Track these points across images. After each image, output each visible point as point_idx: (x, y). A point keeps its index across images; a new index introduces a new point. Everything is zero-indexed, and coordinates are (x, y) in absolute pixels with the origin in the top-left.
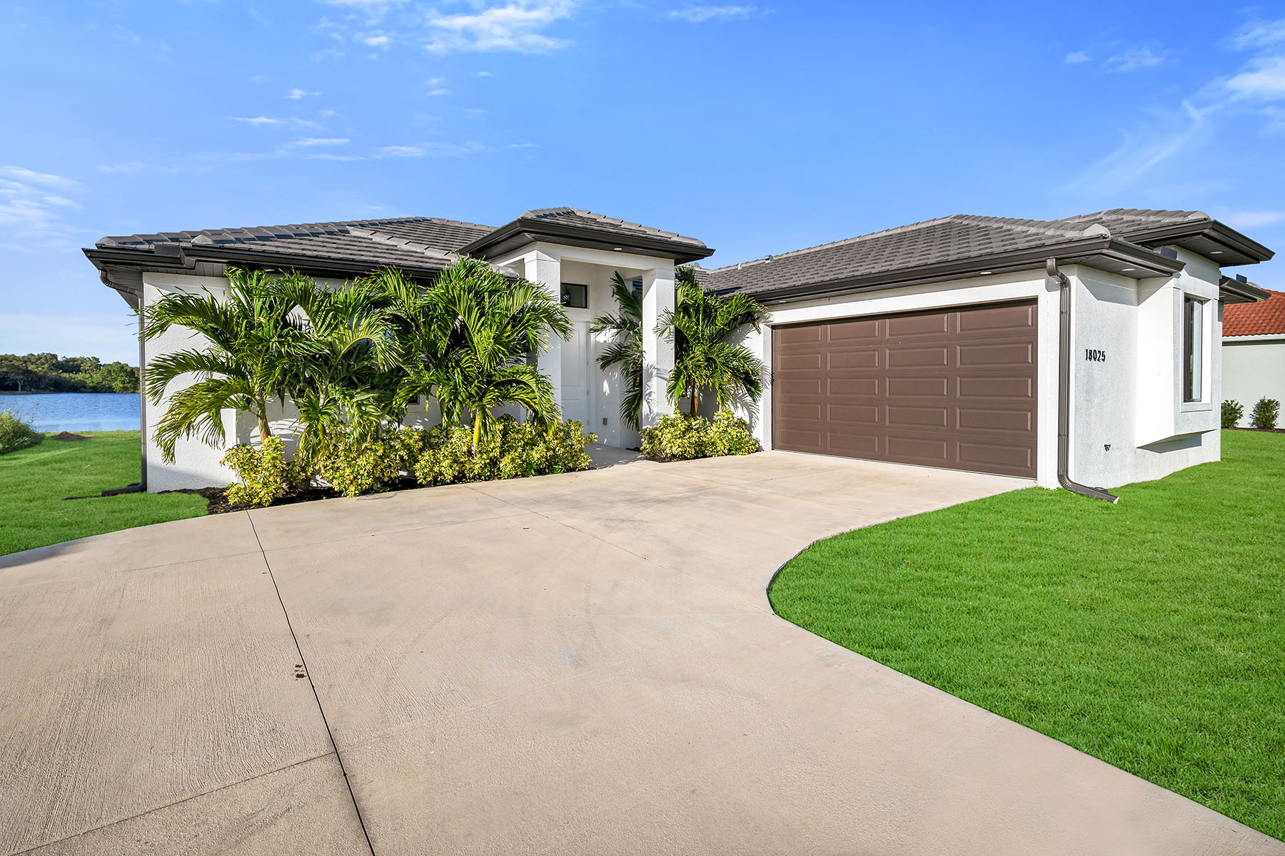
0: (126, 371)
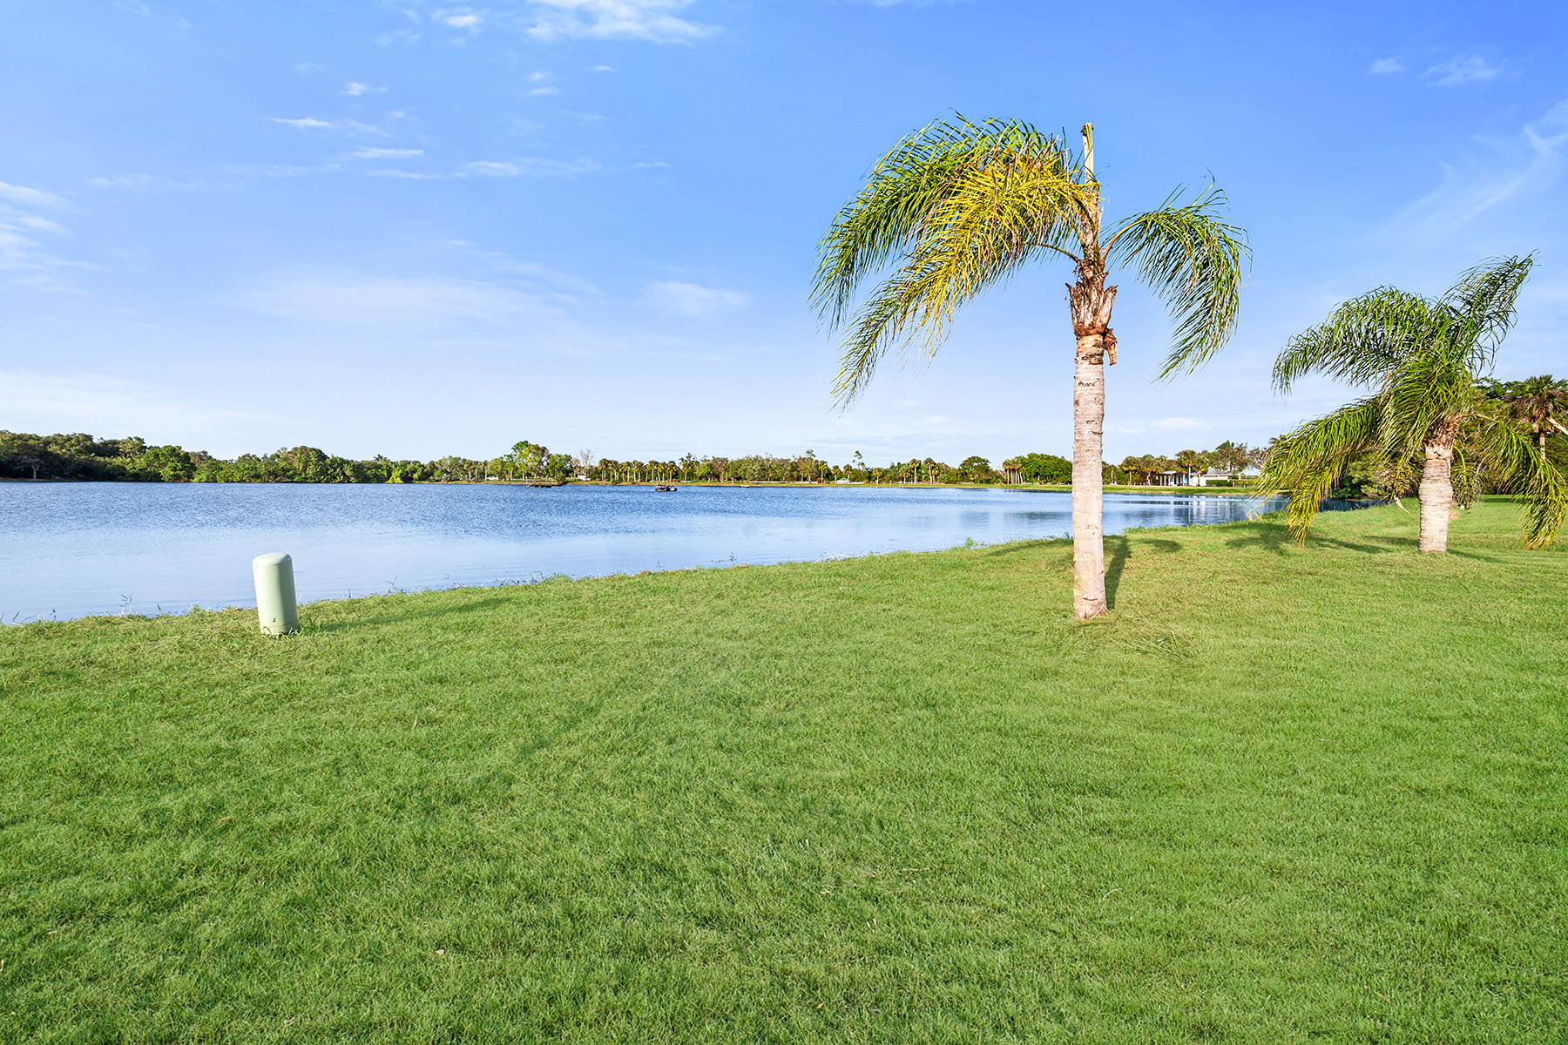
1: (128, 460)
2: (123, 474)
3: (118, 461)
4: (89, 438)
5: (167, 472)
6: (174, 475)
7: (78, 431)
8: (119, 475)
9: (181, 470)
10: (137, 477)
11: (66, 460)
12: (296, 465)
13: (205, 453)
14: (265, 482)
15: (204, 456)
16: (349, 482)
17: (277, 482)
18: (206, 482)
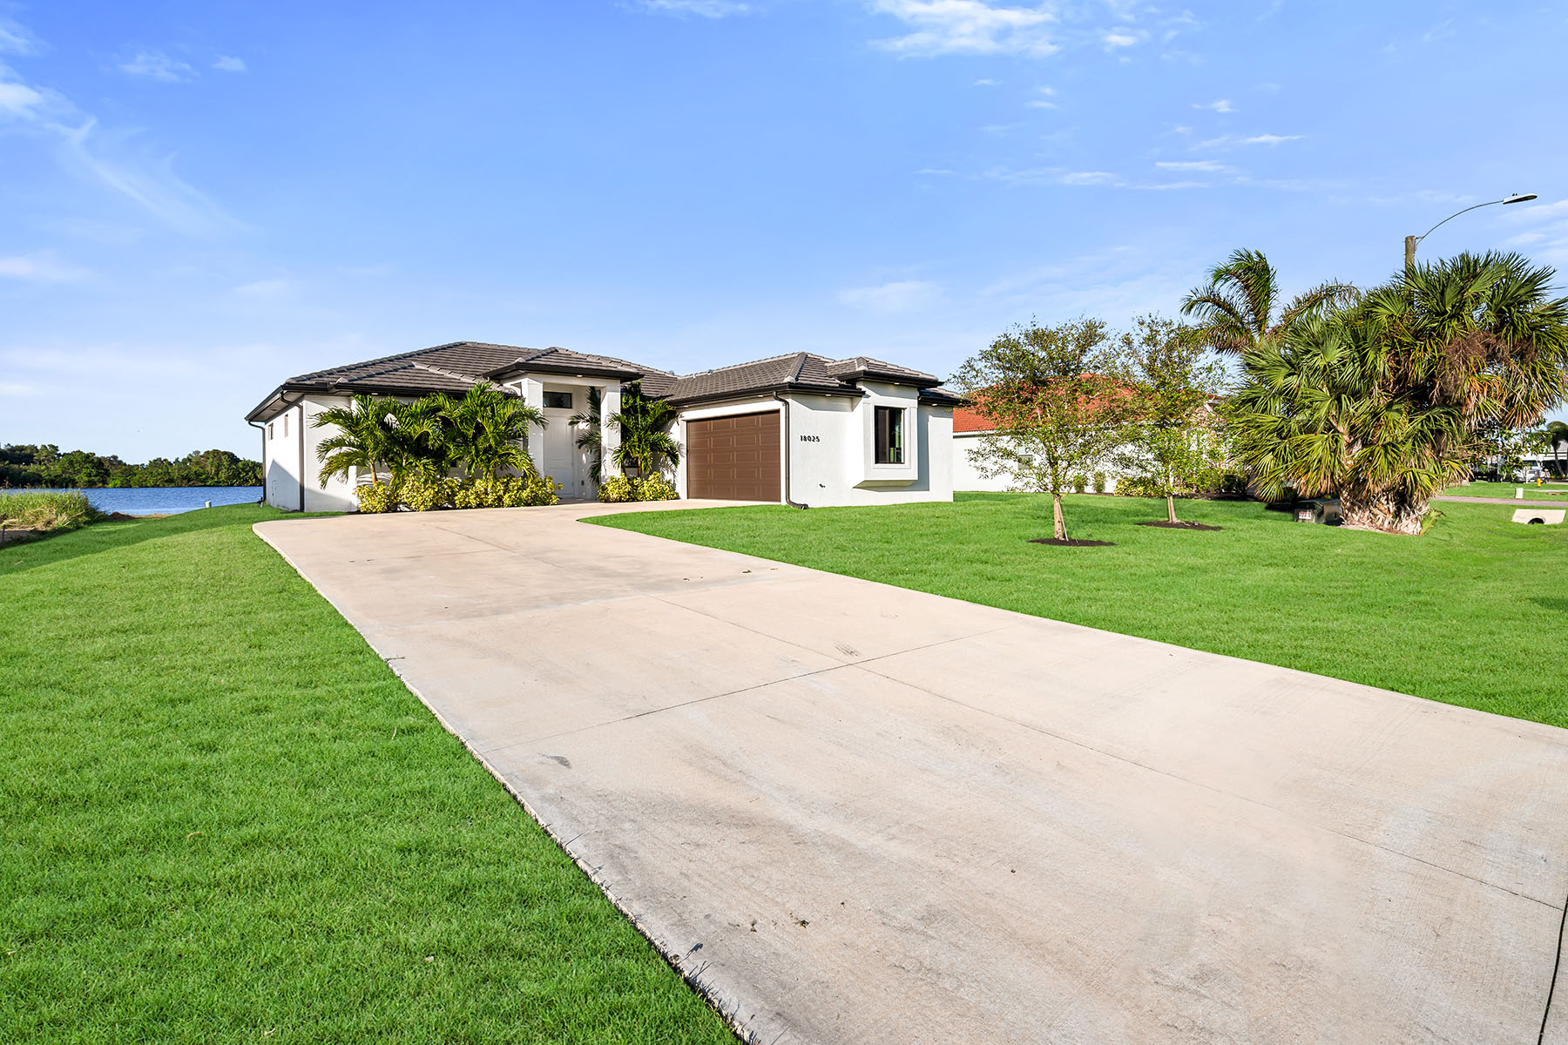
0: (92, 461)
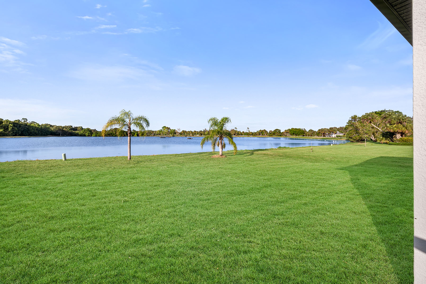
1: (79, 132)
2: (78, 135)
3: (77, 132)
4: (72, 126)
5: (87, 134)
6: (88, 135)
7: (70, 125)
8: (77, 135)
9: (90, 134)
10: (81, 135)
11: (67, 131)
12: (114, 132)
13: (95, 129)
14: (107, 136)
15: (95, 130)
16: (125, 136)
17: (110, 136)
18: (95, 136)
